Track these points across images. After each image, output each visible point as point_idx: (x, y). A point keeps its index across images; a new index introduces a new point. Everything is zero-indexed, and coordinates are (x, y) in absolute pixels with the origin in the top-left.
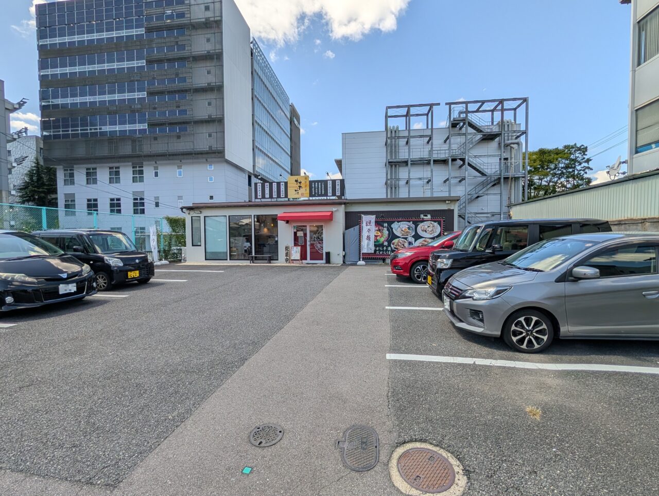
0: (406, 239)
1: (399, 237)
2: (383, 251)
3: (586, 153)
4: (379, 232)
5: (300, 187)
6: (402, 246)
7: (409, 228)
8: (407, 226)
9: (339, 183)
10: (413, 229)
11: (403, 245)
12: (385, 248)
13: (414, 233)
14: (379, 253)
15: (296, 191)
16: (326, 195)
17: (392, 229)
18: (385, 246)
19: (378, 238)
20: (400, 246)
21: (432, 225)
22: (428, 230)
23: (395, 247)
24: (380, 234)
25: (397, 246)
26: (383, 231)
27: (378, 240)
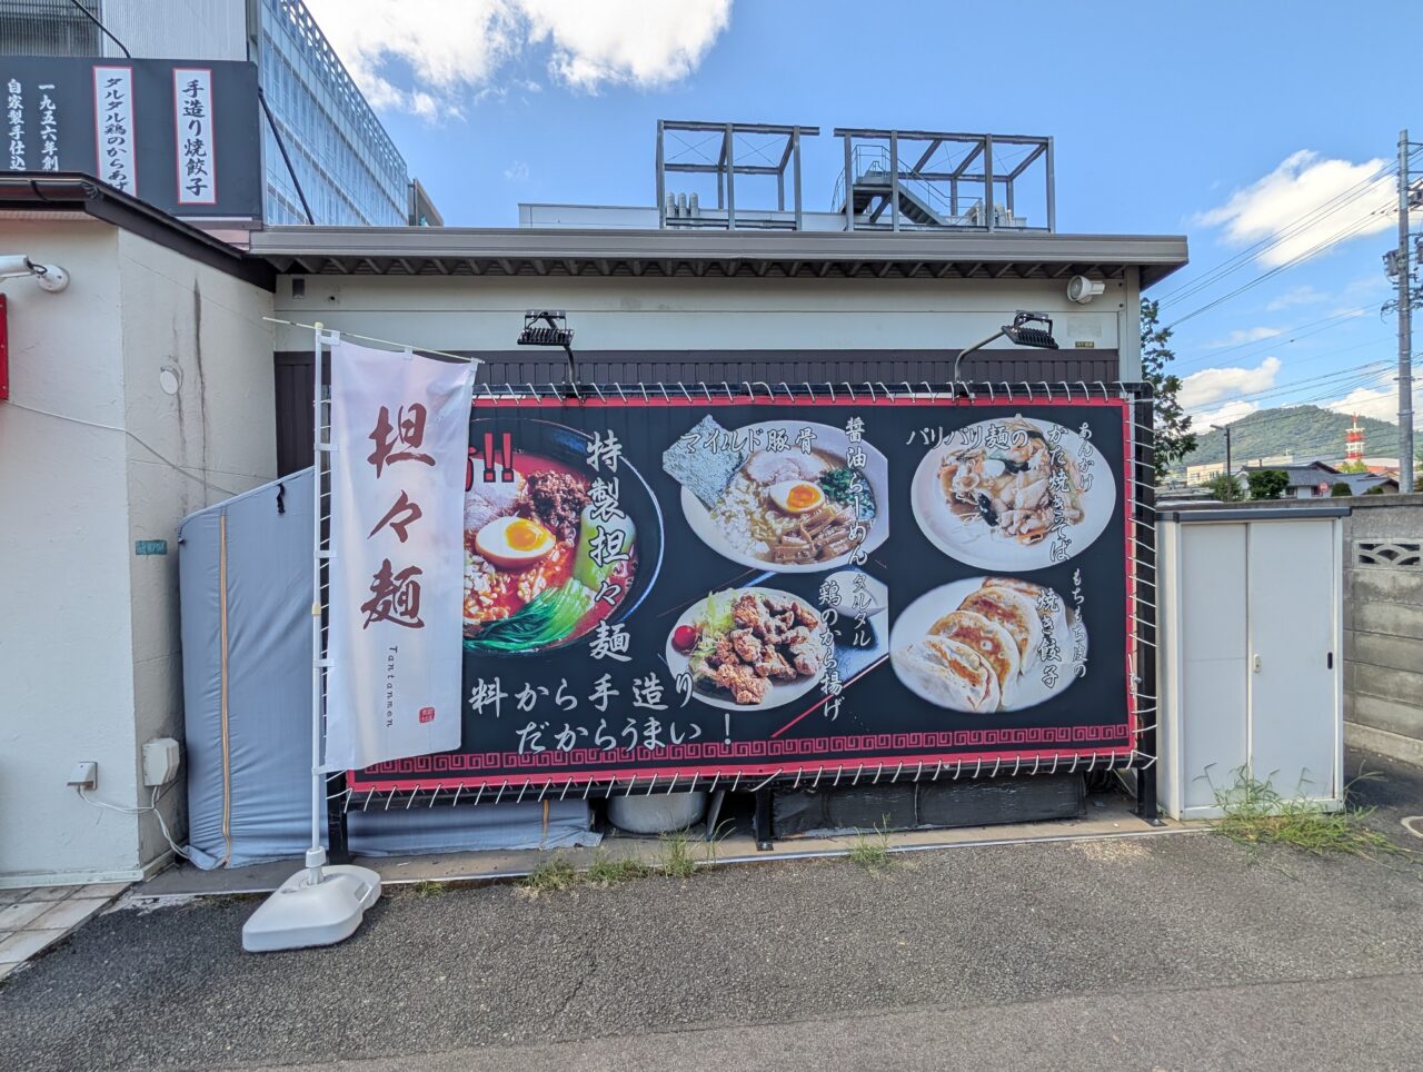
0: (808, 586)
1: (737, 575)
2: (586, 715)
3: (1157, 319)
4: (534, 526)
6: (776, 663)
7: (833, 485)
8: (817, 467)
9: (205, 97)
10: (870, 494)
11: (784, 649)
12: (603, 689)
13: (878, 535)
14: (548, 740)
17: (671, 489)
18: (607, 664)
19: (533, 587)
20: (751, 664)
21: (1038, 455)
22: (1005, 496)
23: (710, 672)
24: (544, 543)
25: (722, 667)
26: (579, 513)
27: (532, 611)
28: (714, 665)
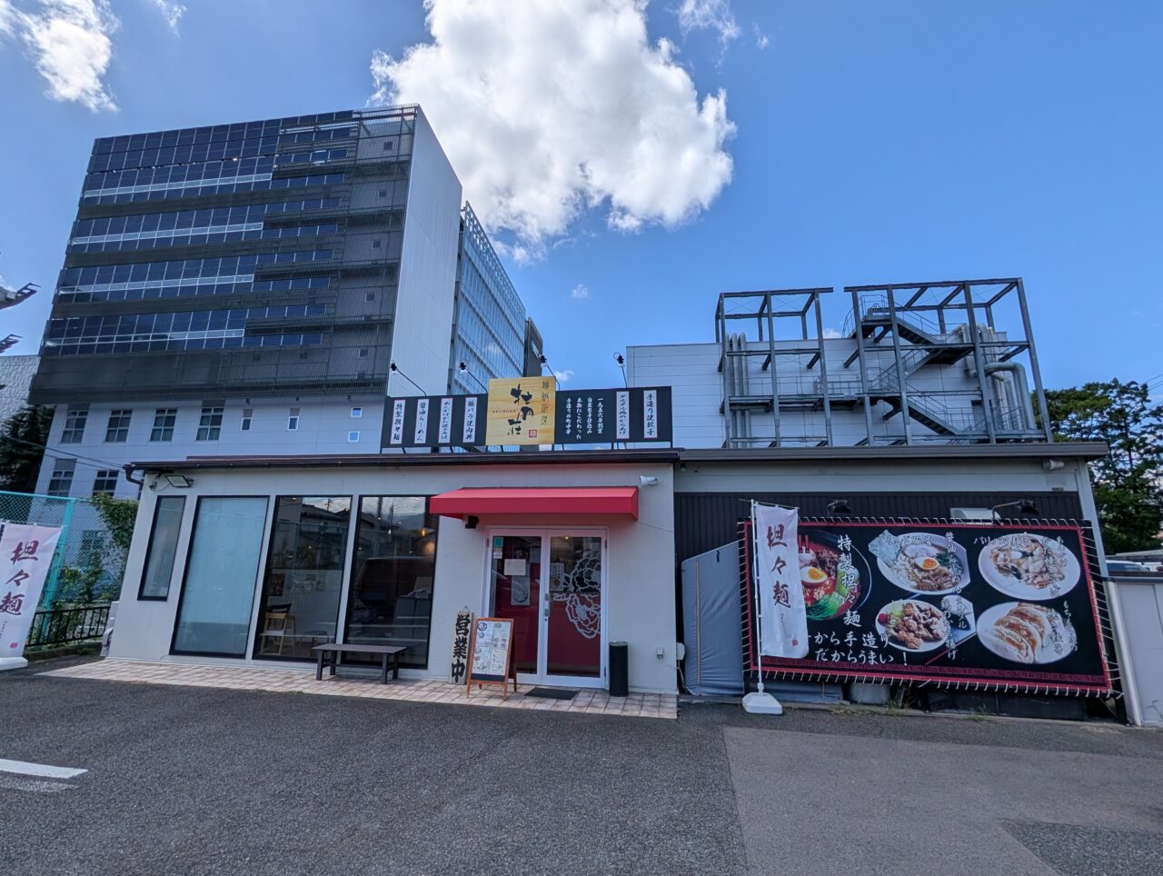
0: (936, 601)
1: (905, 595)
2: (843, 647)
3: (1148, 398)
4: (819, 571)
5: (525, 410)
6: (924, 632)
7: (943, 559)
8: (935, 551)
9: (654, 400)
10: (959, 563)
11: (927, 626)
12: (850, 637)
13: (966, 581)
14: (829, 656)
15: (511, 422)
16: (610, 435)
17: (873, 559)
18: (851, 627)
19: (819, 594)
20: (913, 632)
21: (1038, 550)
22: (1024, 566)
23: (895, 634)
24: (823, 578)
25: (900, 632)
26: (836, 566)
27: (820, 603)
28: (897, 631)
